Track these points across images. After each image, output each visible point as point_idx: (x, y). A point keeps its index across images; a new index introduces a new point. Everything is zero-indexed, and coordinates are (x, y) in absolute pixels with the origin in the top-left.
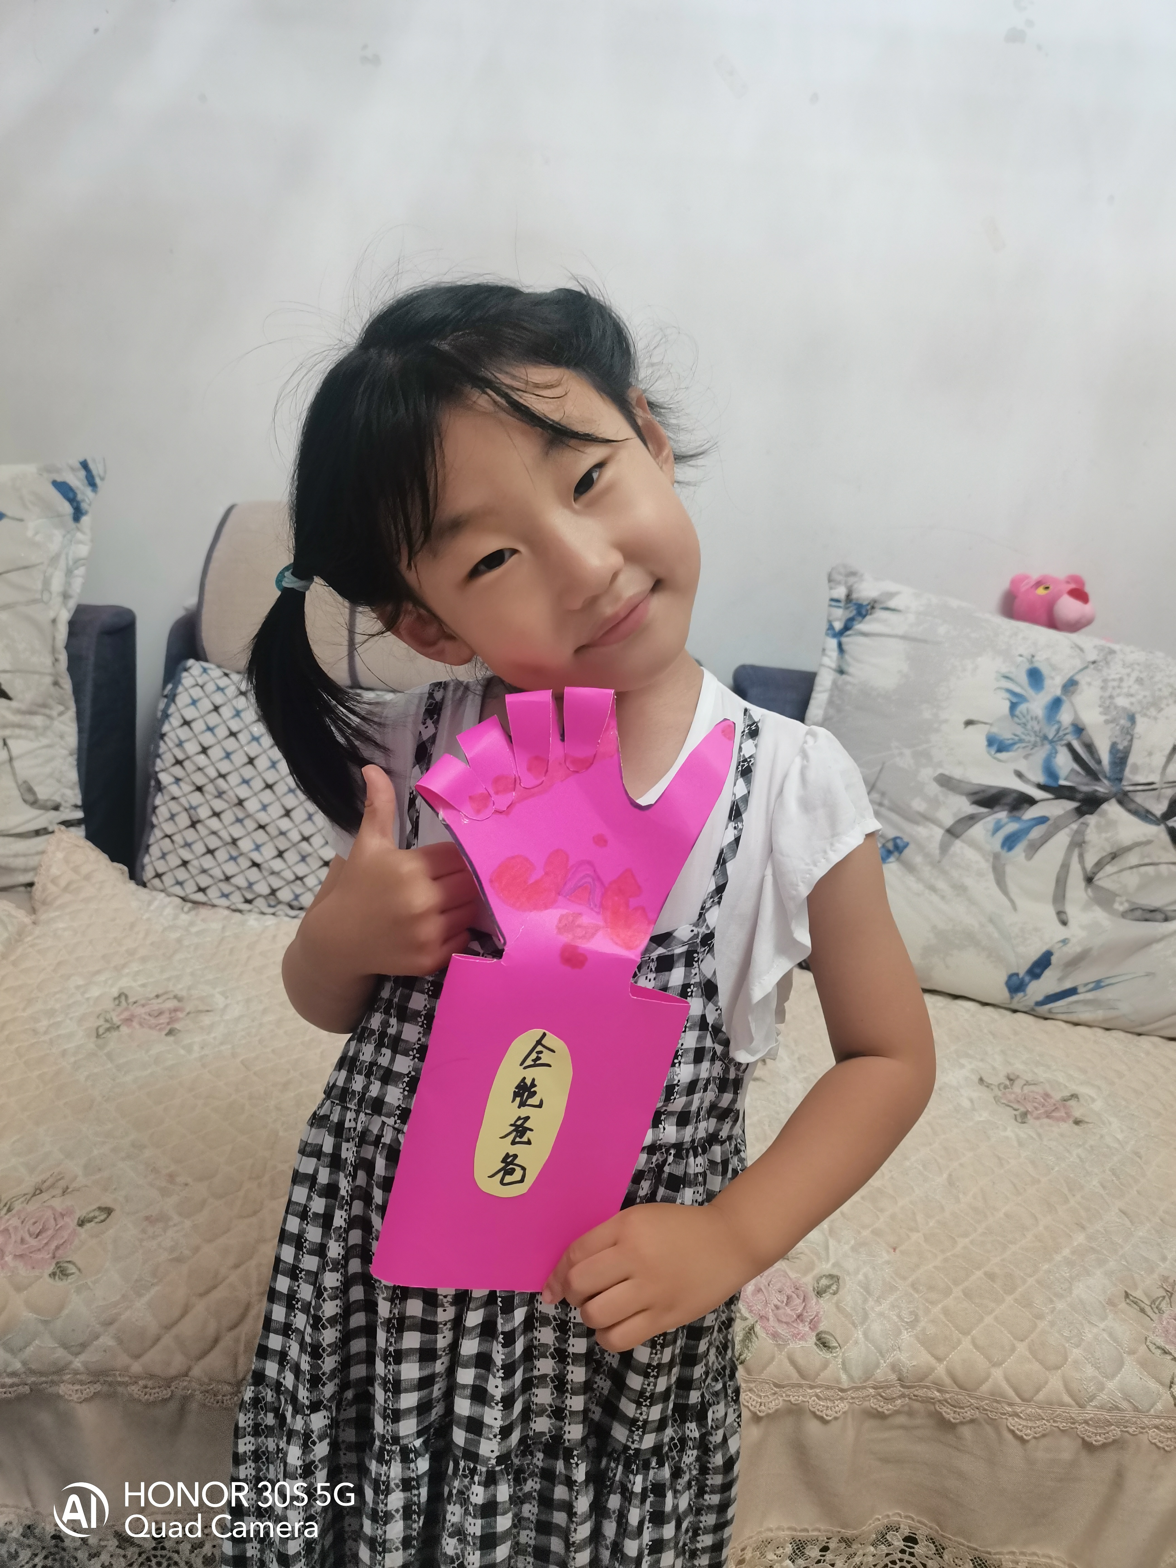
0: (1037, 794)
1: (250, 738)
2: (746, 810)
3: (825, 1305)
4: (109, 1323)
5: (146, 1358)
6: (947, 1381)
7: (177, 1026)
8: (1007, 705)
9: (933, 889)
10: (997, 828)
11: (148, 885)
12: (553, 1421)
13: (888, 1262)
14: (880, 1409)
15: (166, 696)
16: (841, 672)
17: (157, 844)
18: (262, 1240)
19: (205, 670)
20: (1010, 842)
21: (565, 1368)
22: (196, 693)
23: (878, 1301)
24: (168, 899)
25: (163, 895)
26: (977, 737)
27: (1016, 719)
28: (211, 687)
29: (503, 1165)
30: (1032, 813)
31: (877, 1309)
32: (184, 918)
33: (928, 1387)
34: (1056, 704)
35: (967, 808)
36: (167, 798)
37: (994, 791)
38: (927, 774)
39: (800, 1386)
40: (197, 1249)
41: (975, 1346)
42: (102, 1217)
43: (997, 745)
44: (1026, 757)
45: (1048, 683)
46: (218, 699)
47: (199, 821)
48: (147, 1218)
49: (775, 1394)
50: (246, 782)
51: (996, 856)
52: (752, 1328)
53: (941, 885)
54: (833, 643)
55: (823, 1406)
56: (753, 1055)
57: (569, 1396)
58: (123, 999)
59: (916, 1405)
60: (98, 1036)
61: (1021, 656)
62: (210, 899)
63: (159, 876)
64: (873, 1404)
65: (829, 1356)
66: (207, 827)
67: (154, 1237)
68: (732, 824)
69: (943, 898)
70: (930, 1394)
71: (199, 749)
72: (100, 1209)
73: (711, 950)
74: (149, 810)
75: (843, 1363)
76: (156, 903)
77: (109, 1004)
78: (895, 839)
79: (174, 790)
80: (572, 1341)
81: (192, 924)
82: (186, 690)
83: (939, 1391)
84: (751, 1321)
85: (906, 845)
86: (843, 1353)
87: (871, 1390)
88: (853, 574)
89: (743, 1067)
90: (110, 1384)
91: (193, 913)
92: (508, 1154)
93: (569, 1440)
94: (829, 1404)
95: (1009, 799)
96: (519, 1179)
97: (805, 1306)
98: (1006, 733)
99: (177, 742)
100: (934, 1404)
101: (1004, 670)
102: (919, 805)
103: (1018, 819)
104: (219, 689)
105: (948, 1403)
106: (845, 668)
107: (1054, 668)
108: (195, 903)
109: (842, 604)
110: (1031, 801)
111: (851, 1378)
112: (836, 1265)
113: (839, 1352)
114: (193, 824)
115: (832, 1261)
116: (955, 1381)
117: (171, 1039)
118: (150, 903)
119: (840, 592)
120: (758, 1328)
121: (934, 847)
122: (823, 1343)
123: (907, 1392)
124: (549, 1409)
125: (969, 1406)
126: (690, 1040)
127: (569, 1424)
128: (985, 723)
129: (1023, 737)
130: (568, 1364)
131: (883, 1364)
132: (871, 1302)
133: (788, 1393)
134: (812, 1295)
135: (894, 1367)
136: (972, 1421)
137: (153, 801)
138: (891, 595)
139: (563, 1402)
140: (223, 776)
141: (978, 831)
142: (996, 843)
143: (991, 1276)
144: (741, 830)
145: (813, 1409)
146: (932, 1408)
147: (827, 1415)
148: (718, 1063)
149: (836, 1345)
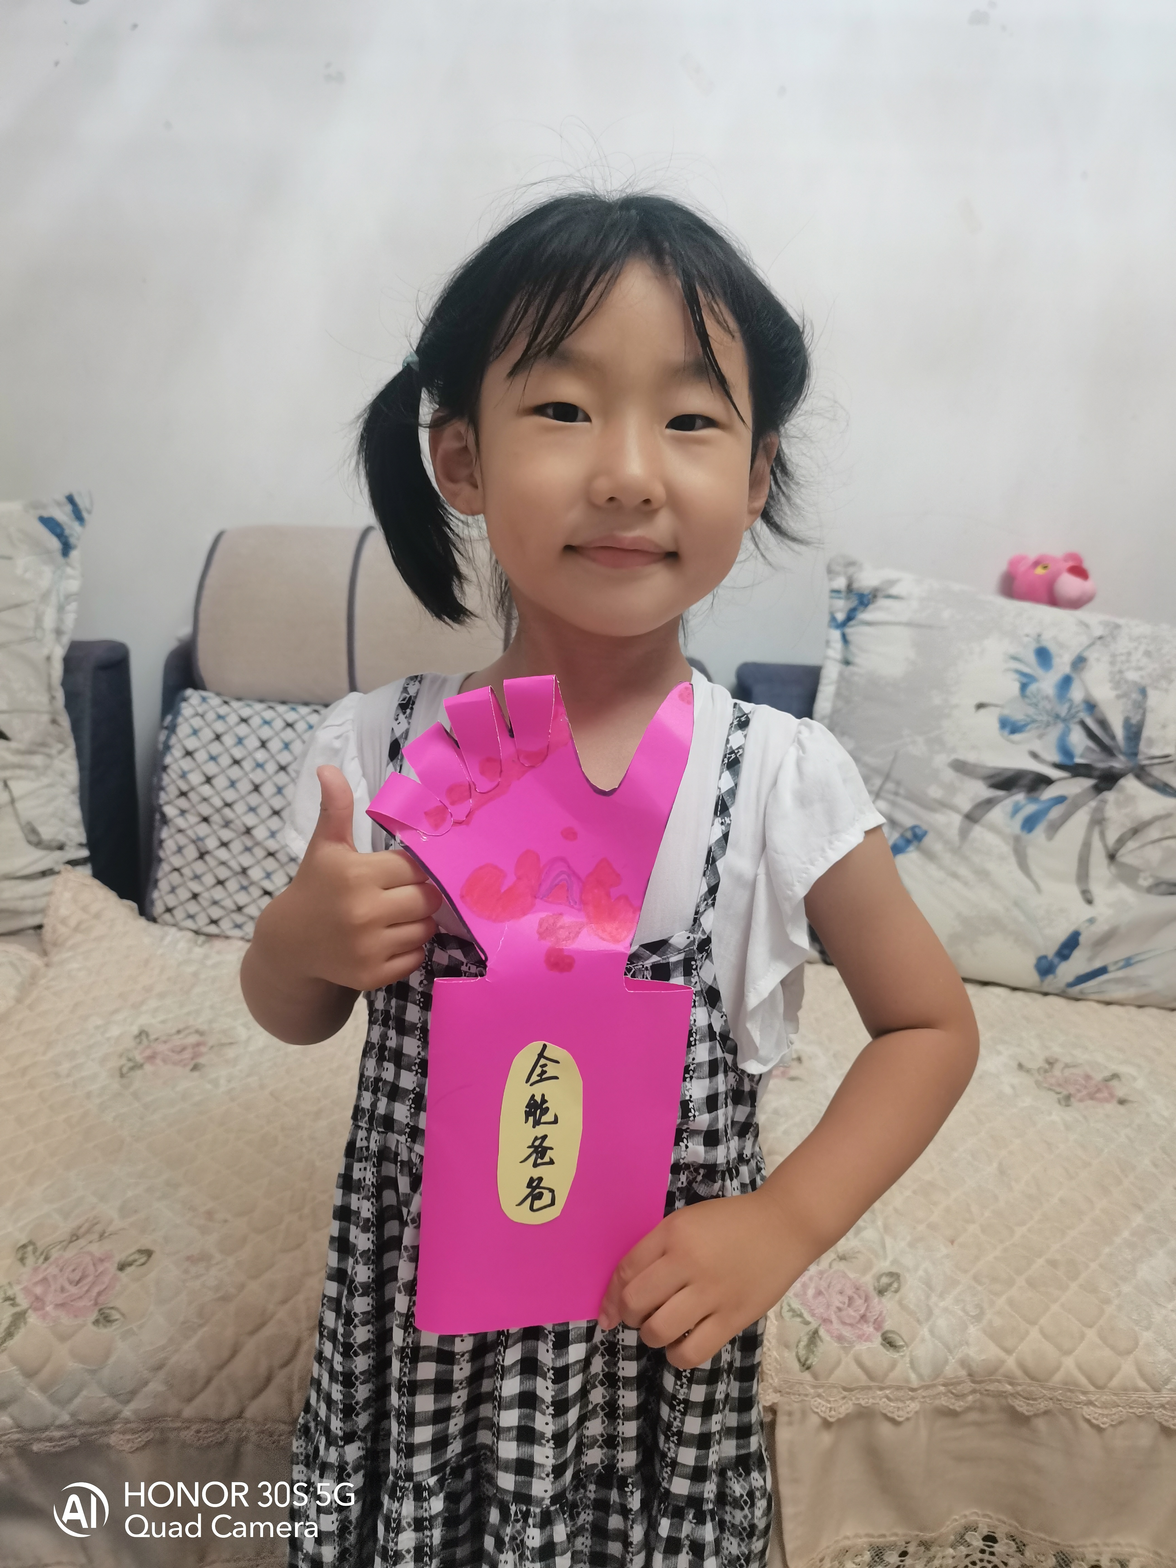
0: (1054, 773)
1: (254, 764)
2: (733, 803)
3: (888, 1305)
4: (159, 1367)
5: (198, 1402)
6: (1018, 1373)
7: (202, 1060)
8: (1015, 687)
9: (955, 876)
10: (1016, 810)
11: (159, 920)
12: (605, 1450)
13: (947, 1256)
14: (951, 1407)
15: (166, 728)
16: (847, 662)
17: (165, 878)
18: (307, 1274)
19: (204, 699)
20: (1030, 824)
21: (615, 1393)
22: (197, 722)
23: (941, 1296)
24: (179, 934)
25: (173, 930)
26: (989, 720)
27: (1027, 701)
28: (210, 716)
29: (529, 1190)
30: (1049, 793)
31: (942, 1304)
32: (198, 952)
33: (999, 1381)
34: (1066, 682)
35: (984, 792)
36: (173, 830)
37: (1010, 774)
38: (941, 760)
39: (869, 1388)
40: (242, 1287)
41: (1045, 1336)
42: (143, 1260)
43: (1010, 727)
44: (1040, 737)
45: (1056, 661)
46: (219, 727)
47: (207, 852)
48: (189, 1258)
49: (844, 1398)
50: (252, 809)
51: (1017, 839)
52: (816, 1332)
53: (963, 871)
54: (836, 634)
55: (894, 1407)
56: (765, 1065)
57: (620, 1421)
58: (144, 1037)
59: (989, 1401)
60: (122, 1076)
61: (1027, 636)
62: (223, 931)
63: (169, 910)
64: (944, 1401)
65: (896, 1355)
66: (215, 858)
67: (198, 1276)
68: (718, 820)
69: (966, 884)
70: (1001, 1389)
71: (203, 779)
72: (140, 1251)
73: (709, 955)
74: (156, 842)
75: (912, 1362)
76: (168, 939)
77: (129, 1043)
78: (913, 828)
79: (180, 822)
80: (621, 1364)
81: (206, 957)
82: (186, 720)
83: (1011, 1384)
84: (814, 1325)
85: (925, 833)
86: (911, 1352)
87: (942, 1389)
88: (852, 564)
89: (756, 1079)
90: (162, 1431)
91: (207, 946)
92: (531, 1178)
93: (622, 1469)
94: (900, 1405)
95: (1026, 781)
96: (549, 1202)
97: (868, 1306)
98: (1018, 714)
99: (180, 772)
100: (1006, 1397)
101: (1013, 650)
102: (935, 792)
103: (1036, 800)
104: (220, 717)
105: (1020, 1395)
106: (851, 659)
107: (1062, 646)
108: (209, 936)
109: (843, 595)
110: (1047, 781)
111: (920, 1376)
112: (895, 1262)
113: (906, 1351)
114: (202, 856)
115: (890, 1258)
116: (1026, 1372)
117: (196, 1074)
118: (162, 939)
119: (840, 583)
120: (822, 1332)
121: (953, 833)
122: (889, 1343)
123: (977, 1387)
124: (601, 1439)
125: (1042, 1397)
126: (702, 1053)
127: (623, 1451)
128: (996, 706)
129: (1035, 717)
130: (619, 1389)
131: (952, 1361)
132: (934, 1299)
133: (858, 1396)
134: (873, 1294)
135: (964, 1363)
136: (1046, 1413)
137: (159, 834)
138: (892, 583)
139: (615, 1429)
140: (228, 805)
141: (997, 815)
142: (1015, 826)
143: (1053, 1264)
144: (729, 825)
145: (884, 1411)
146: (1003, 1401)
147: (899, 1417)
148: (731, 1075)
149: (902, 1343)
